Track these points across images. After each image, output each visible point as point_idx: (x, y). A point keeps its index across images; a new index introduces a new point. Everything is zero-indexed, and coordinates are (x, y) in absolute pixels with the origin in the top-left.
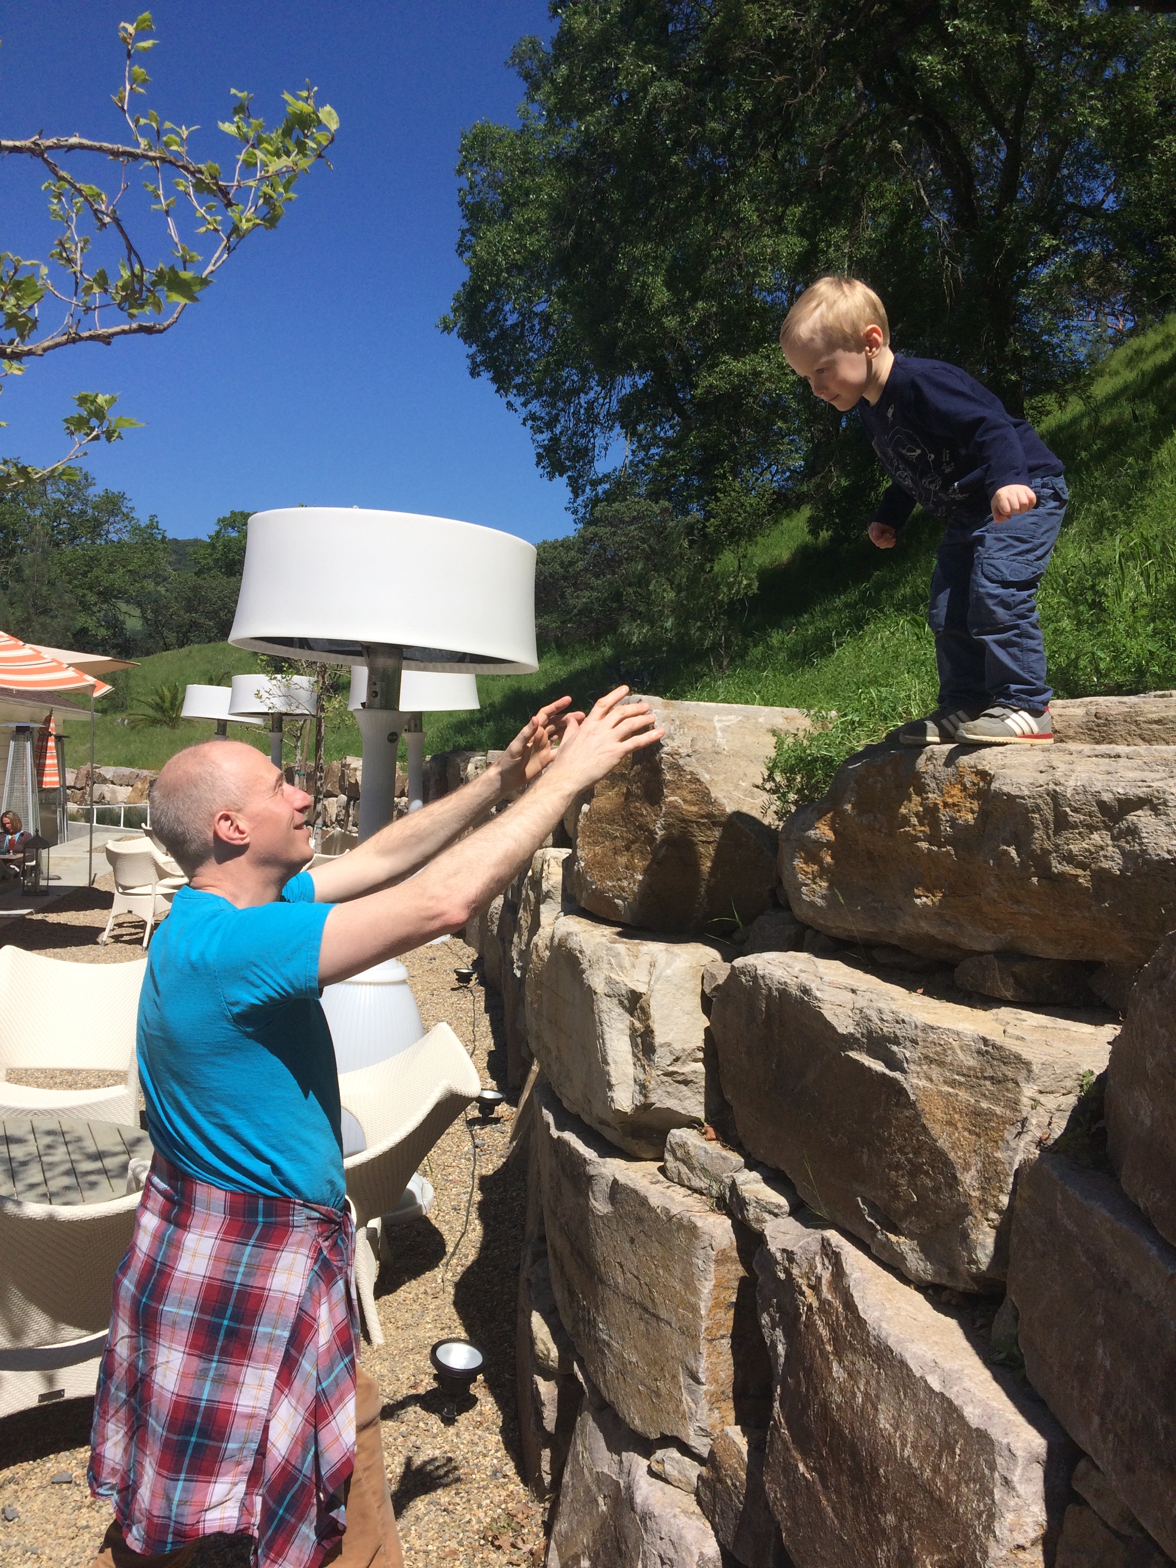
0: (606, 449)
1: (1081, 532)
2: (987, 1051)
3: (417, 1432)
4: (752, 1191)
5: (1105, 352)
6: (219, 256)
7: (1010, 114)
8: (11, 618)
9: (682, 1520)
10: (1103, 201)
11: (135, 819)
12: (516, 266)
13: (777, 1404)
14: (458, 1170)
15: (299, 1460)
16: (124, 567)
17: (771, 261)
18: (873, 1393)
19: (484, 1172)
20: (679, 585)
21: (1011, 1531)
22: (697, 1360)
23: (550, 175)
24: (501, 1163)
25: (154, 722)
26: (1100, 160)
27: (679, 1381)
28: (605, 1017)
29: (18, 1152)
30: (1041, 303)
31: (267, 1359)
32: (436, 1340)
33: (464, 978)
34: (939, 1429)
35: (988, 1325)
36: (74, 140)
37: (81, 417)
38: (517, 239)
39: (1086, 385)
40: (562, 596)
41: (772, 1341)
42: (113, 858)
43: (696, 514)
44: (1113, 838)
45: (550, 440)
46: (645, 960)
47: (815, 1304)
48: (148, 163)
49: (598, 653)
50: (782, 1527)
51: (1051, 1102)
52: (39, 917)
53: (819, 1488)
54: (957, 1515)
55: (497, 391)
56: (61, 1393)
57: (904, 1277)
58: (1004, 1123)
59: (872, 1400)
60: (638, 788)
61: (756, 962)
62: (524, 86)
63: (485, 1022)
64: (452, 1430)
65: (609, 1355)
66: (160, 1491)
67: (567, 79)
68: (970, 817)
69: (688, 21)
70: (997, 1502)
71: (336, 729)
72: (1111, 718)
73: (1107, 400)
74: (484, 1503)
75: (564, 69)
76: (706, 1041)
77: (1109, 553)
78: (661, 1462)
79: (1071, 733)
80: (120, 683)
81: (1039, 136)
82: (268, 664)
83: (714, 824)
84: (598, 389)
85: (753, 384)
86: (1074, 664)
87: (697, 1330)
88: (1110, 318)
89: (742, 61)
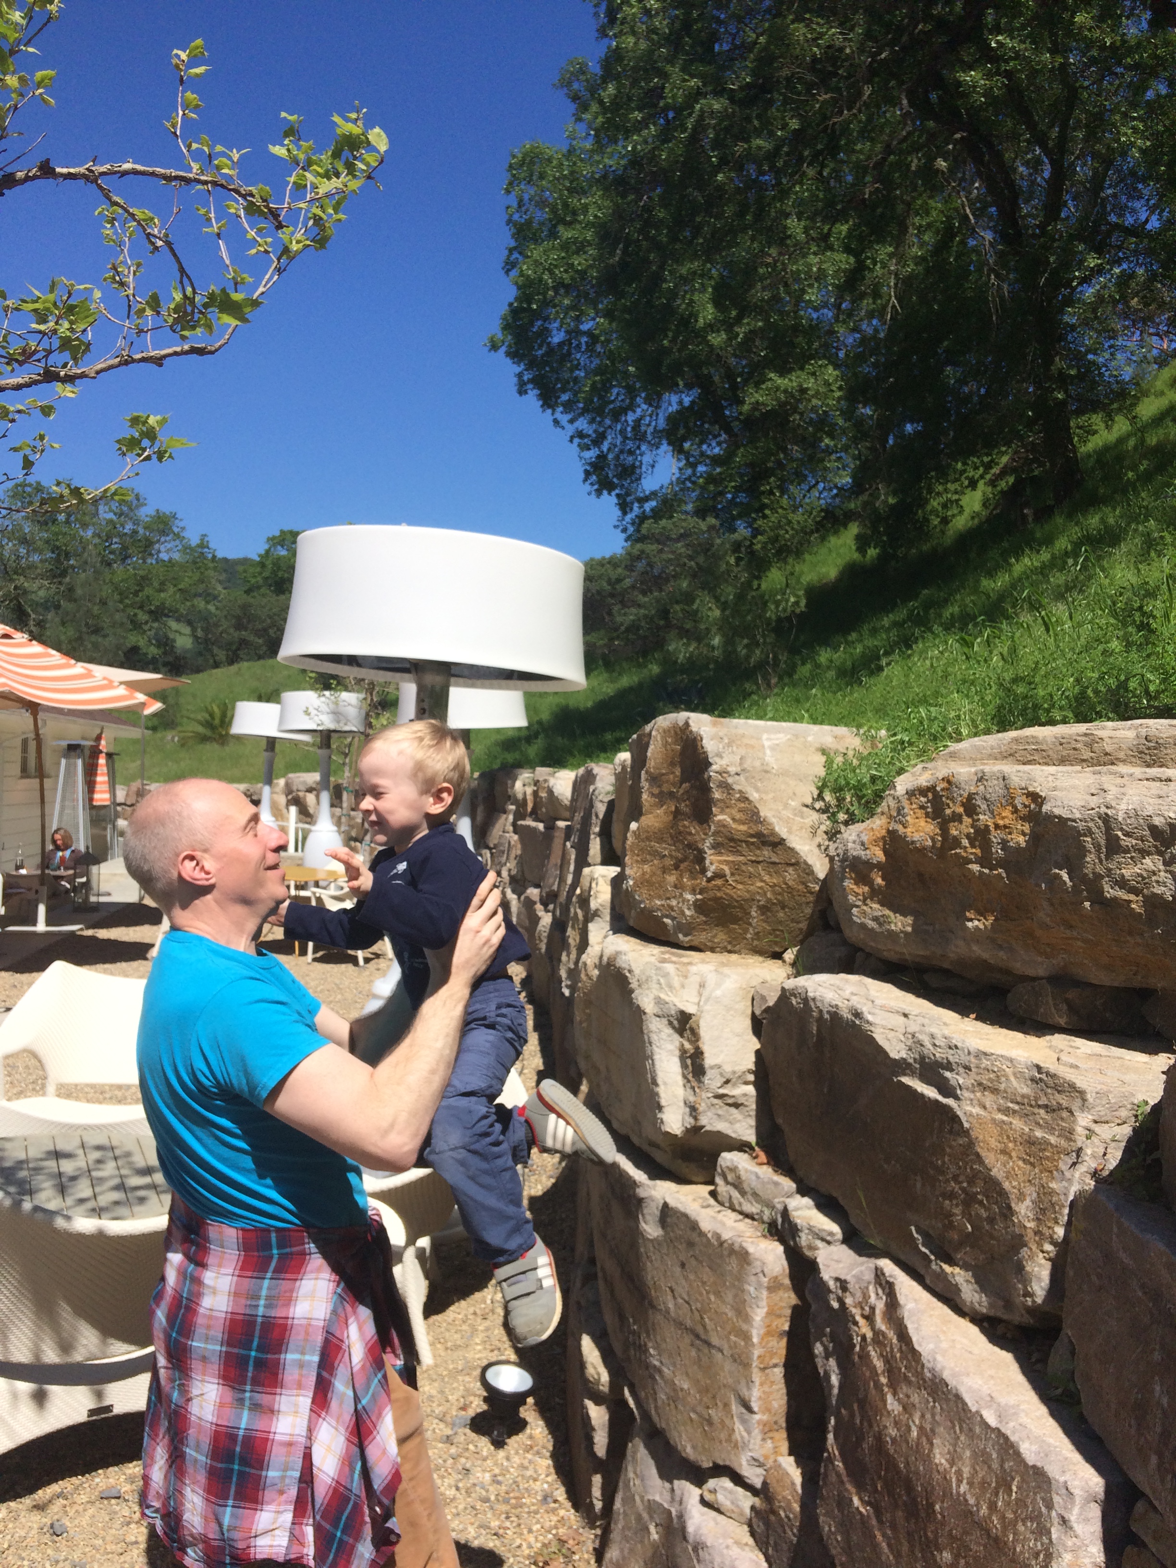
0: (653, 466)
1: (1130, 553)
2: (1040, 1079)
3: (467, 1454)
4: (804, 1218)
5: (1150, 373)
6: (270, 276)
7: (1055, 132)
8: (63, 638)
9: (735, 1551)
10: (1147, 221)
12: (563, 285)
13: (831, 1436)
16: (175, 586)
17: (817, 279)
18: (928, 1427)
19: (533, 1193)
20: (725, 602)
22: (749, 1388)
23: (596, 195)
25: (204, 739)
26: (1144, 180)
27: (731, 1410)
28: (654, 1038)
29: (67, 1167)
30: (1086, 323)
31: (300, 1386)
32: (485, 1363)
34: (995, 1466)
35: (1044, 1360)
36: (127, 166)
37: (133, 438)
38: (564, 258)
39: (1132, 405)
40: (610, 613)
41: (825, 1371)
43: (742, 531)
44: (1166, 864)
45: (596, 457)
46: (694, 980)
47: (869, 1335)
48: (200, 187)
49: (645, 671)
50: (836, 1562)
51: (1105, 1132)
52: (89, 933)
53: (874, 1522)
54: (1014, 1554)
55: (542, 408)
56: (109, 1409)
57: (959, 1309)
58: (1059, 1153)
59: (927, 1434)
60: (686, 806)
61: (806, 984)
62: (572, 107)
64: (501, 1454)
65: (660, 1381)
67: (615, 100)
68: (1021, 839)
69: (734, 40)
70: (1054, 1541)
72: (1161, 741)
73: (1153, 421)
74: (535, 1528)
75: (611, 89)
76: (757, 1063)
77: (1157, 574)
78: (714, 1491)
79: (1122, 755)
80: (171, 700)
81: (1082, 156)
82: (317, 680)
83: (764, 843)
84: (645, 407)
85: (799, 401)
86: (1123, 685)
87: (749, 1357)
88: (1154, 338)
89: (788, 79)
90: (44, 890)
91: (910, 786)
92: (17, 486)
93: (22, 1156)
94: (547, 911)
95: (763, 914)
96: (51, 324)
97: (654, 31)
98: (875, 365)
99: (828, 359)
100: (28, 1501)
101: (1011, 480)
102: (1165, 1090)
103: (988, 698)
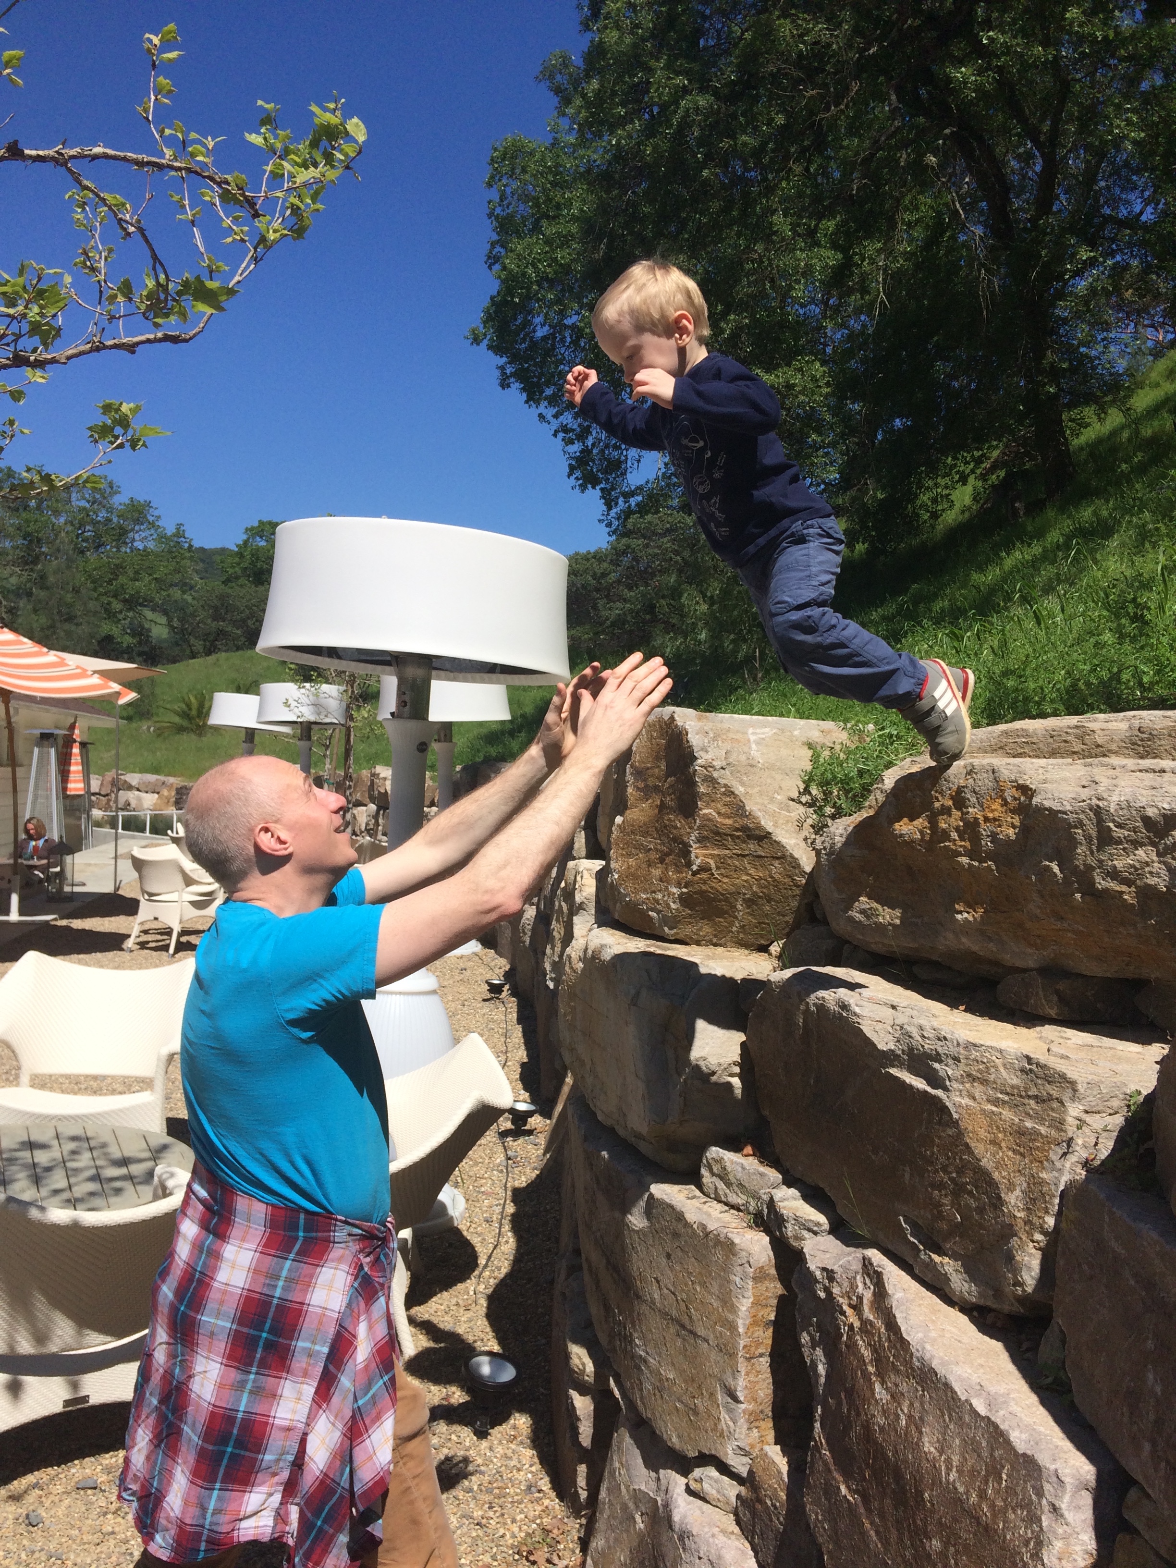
0: (639, 461)
1: (1123, 545)
2: (1031, 1070)
3: (449, 1445)
4: (790, 1208)
5: (1145, 364)
6: (246, 266)
7: (1046, 127)
8: (35, 625)
9: (721, 1540)
10: (1141, 213)
11: (161, 826)
12: (547, 279)
13: (817, 1425)
14: (490, 1182)
15: (338, 1474)
16: (150, 575)
17: (804, 275)
18: (917, 1416)
19: (517, 1184)
20: (712, 597)
21: (1060, 1559)
22: (734, 1378)
23: (580, 189)
24: (534, 1175)
25: (181, 729)
26: (1138, 172)
27: (717, 1399)
29: (42, 1157)
30: (1078, 316)
31: (306, 1374)
33: (495, 989)
34: (985, 1454)
35: (1034, 1349)
36: (98, 150)
37: (105, 426)
38: (547, 252)
39: (1125, 397)
40: (595, 608)
41: (812, 1361)
42: (139, 864)
44: (1159, 854)
45: (581, 452)
47: (857, 1324)
48: (173, 173)
50: (824, 1550)
51: (1096, 1122)
52: (64, 923)
53: (862, 1510)
54: (1004, 1542)
55: (527, 402)
56: (85, 1399)
57: (948, 1299)
58: (1049, 1143)
59: (917, 1423)
60: (672, 800)
62: (555, 100)
63: (517, 1033)
64: (484, 1444)
65: (645, 1371)
66: (194, 1500)
67: (598, 93)
68: (1011, 832)
69: (719, 36)
70: (1045, 1529)
71: (365, 739)
72: (1155, 732)
73: (1148, 412)
74: (518, 1518)
75: (595, 84)
76: (742, 1056)
77: (1151, 566)
78: (700, 1481)
79: (1114, 747)
80: (146, 690)
81: (1074, 148)
82: (297, 672)
83: (749, 837)
85: (786, 396)
86: (1116, 677)
87: (735, 1347)
88: (1150, 330)
89: (774, 75)
91: (898, 778)
95: (749, 907)
96: (20, 308)
97: (639, 26)
98: (863, 361)
99: (816, 356)
100: (3, 1491)
101: (1002, 474)
102: (1158, 1080)
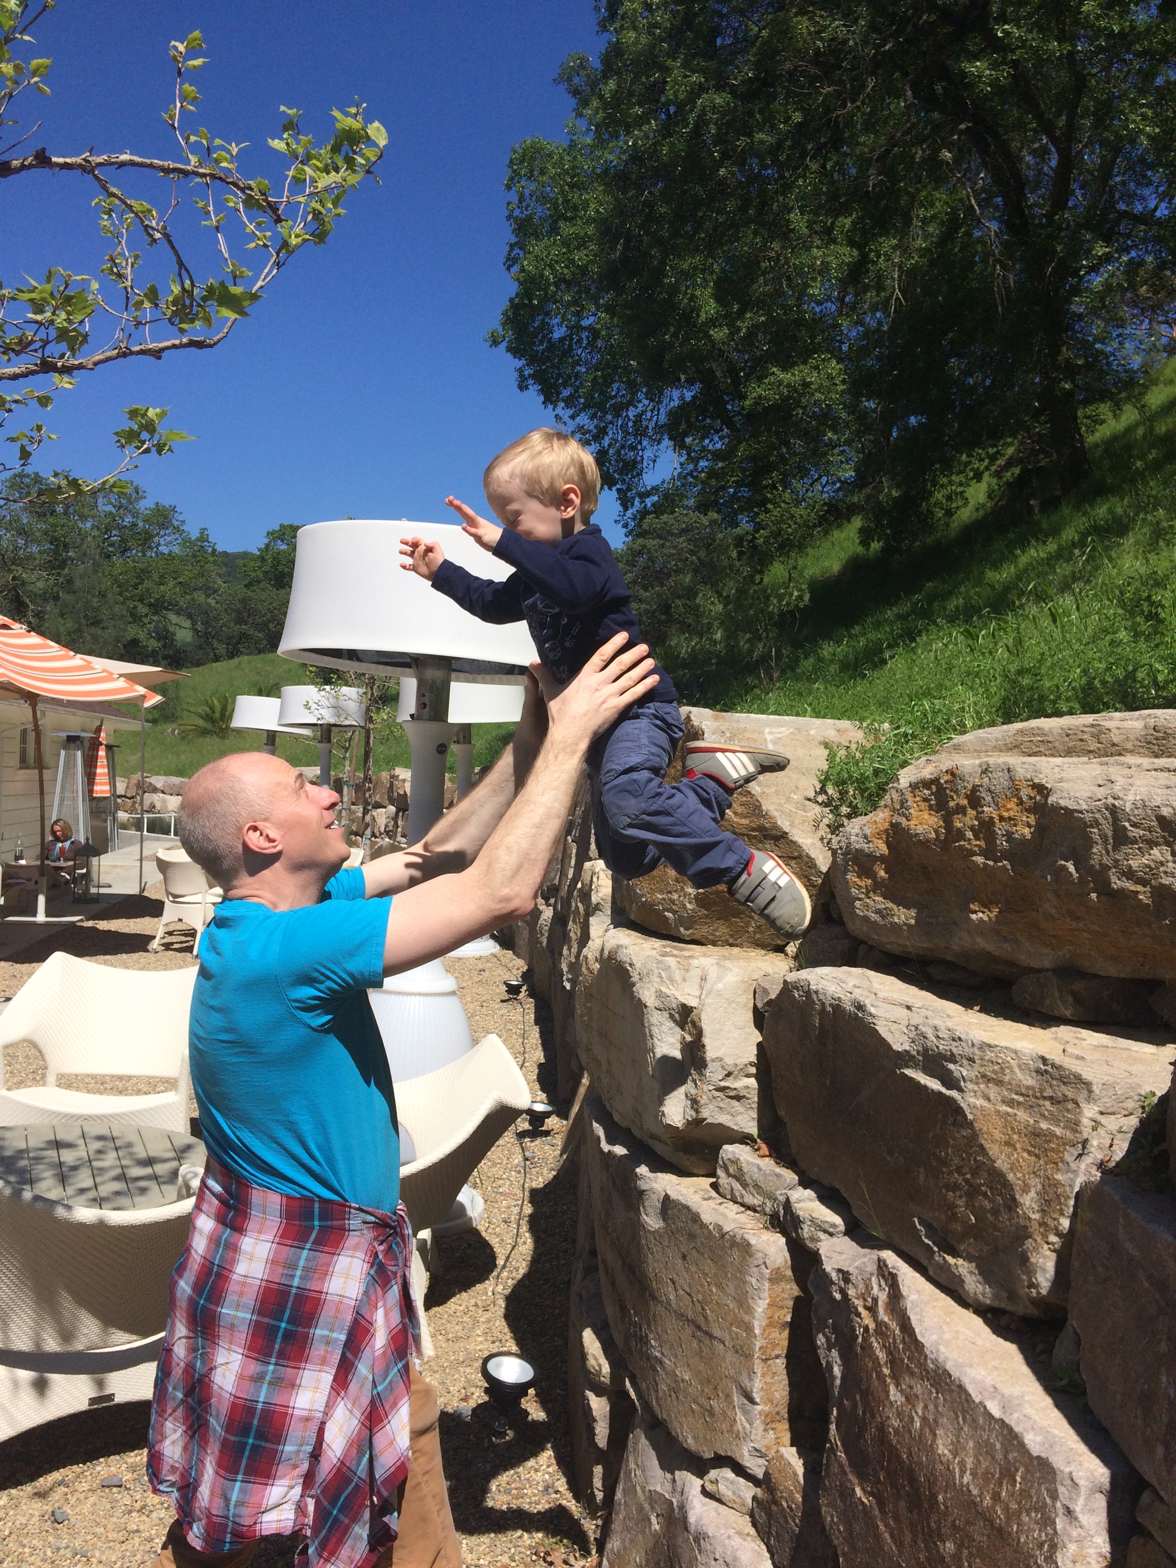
0: (655, 461)
1: (1137, 543)
2: (1046, 1071)
3: (468, 1445)
4: (806, 1210)
5: (1159, 361)
6: (269, 271)
7: (1062, 121)
8: (62, 629)
9: (737, 1541)
10: (1156, 208)
12: (564, 280)
13: (833, 1427)
14: (508, 1183)
16: (175, 579)
17: (820, 273)
18: (931, 1418)
19: (534, 1185)
20: (727, 597)
21: (1074, 1562)
22: (751, 1380)
23: (597, 190)
24: (551, 1176)
25: (204, 732)
26: (1152, 167)
27: (732, 1401)
28: (655, 1030)
29: (68, 1157)
30: (1094, 312)
31: (324, 1362)
32: (486, 1354)
33: (513, 990)
34: (999, 1456)
35: (1049, 1351)
36: (124, 157)
37: (132, 431)
38: (564, 254)
39: (1140, 394)
41: (828, 1362)
42: (163, 866)
43: (745, 525)
44: (1173, 854)
46: (695, 974)
47: (872, 1326)
48: (198, 180)
50: (839, 1552)
51: (1111, 1123)
52: (90, 924)
53: (877, 1512)
54: (1018, 1544)
55: (544, 404)
56: (110, 1397)
57: (962, 1301)
58: (1064, 1144)
59: (932, 1426)
61: (809, 977)
62: (573, 102)
63: (535, 1034)
65: (661, 1372)
67: (615, 94)
68: (1027, 831)
69: (736, 34)
70: (1059, 1532)
71: (385, 741)
72: (1170, 731)
73: (1162, 409)
75: (612, 84)
76: (758, 1056)
78: (715, 1482)
79: (1129, 746)
80: (171, 694)
81: (1090, 143)
82: (317, 675)
83: (766, 837)
84: (646, 402)
85: (803, 395)
86: (1131, 676)
87: (751, 1348)
88: (1163, 326)
89: (791, 73)
90: (44, 881)
91: (913, 779)
92: (15, 476)
93: (22, 1145)
94: (548, 905)
96: (48, 314)
97: (656, 25)
98: (879, 359)
99: (832, 353)
100: (29, 1488)
101: (1017, 471)
102: (1172, 1081)
103: (993, 690)
